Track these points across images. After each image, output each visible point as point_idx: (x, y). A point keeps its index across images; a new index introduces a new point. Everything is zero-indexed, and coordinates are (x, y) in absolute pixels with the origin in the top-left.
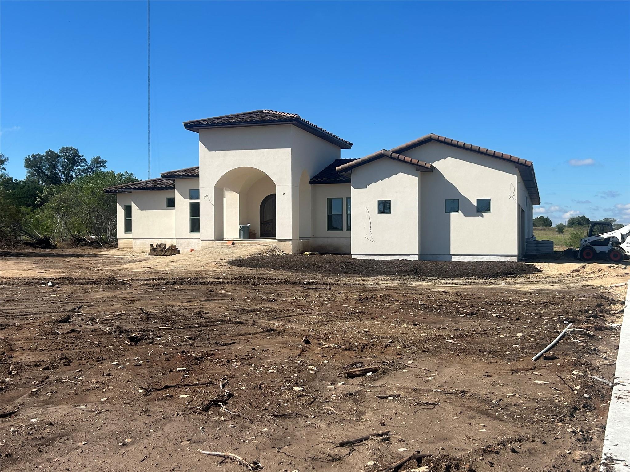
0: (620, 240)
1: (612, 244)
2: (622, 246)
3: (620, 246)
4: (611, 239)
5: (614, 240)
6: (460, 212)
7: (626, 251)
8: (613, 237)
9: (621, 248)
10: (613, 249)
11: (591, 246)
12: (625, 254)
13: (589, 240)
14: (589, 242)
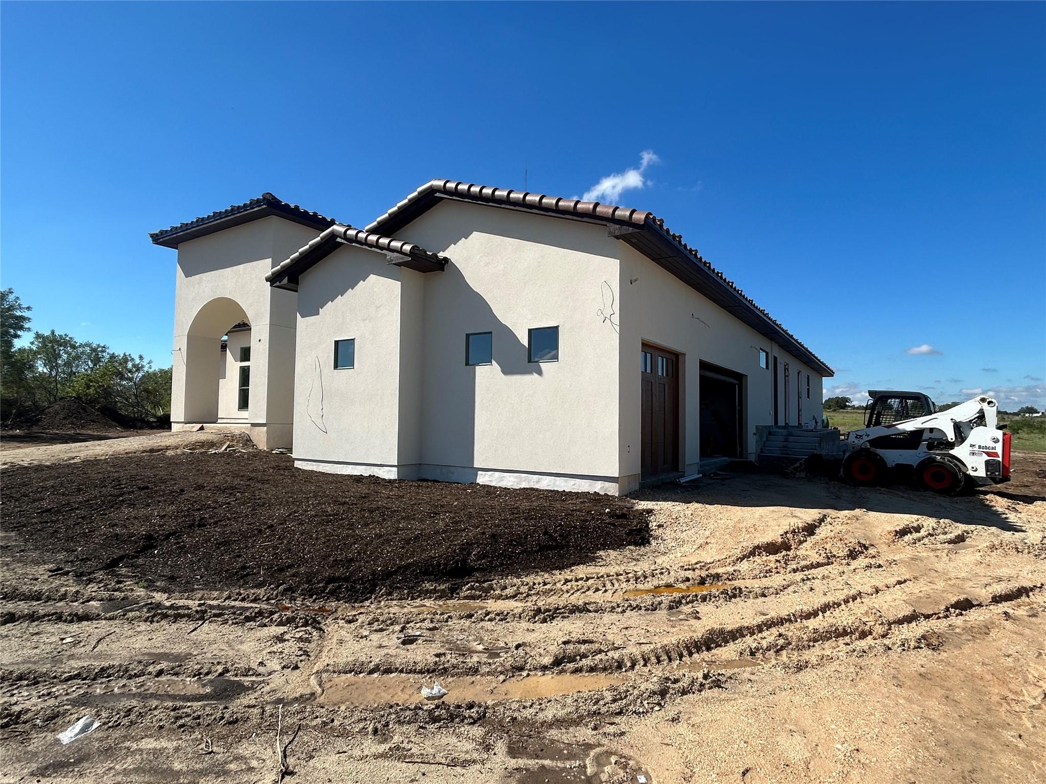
0: (951, 436)
1: (930, 446)
2: (956, 452)
3: (951, 452)
4: (926, 435)
5: (933, 435)
6: (494, 362)
7: (969, 467)
8: (931, 430)
9: (954, 457)
10: (930, 461)
11: (873, 449)
12: (965, 474)
13: (868, 436)
14: (869, 441)
